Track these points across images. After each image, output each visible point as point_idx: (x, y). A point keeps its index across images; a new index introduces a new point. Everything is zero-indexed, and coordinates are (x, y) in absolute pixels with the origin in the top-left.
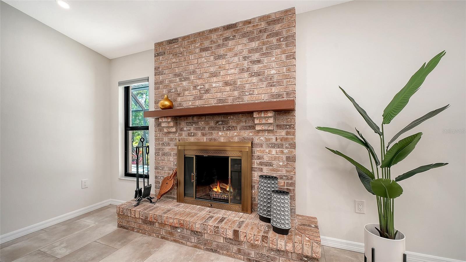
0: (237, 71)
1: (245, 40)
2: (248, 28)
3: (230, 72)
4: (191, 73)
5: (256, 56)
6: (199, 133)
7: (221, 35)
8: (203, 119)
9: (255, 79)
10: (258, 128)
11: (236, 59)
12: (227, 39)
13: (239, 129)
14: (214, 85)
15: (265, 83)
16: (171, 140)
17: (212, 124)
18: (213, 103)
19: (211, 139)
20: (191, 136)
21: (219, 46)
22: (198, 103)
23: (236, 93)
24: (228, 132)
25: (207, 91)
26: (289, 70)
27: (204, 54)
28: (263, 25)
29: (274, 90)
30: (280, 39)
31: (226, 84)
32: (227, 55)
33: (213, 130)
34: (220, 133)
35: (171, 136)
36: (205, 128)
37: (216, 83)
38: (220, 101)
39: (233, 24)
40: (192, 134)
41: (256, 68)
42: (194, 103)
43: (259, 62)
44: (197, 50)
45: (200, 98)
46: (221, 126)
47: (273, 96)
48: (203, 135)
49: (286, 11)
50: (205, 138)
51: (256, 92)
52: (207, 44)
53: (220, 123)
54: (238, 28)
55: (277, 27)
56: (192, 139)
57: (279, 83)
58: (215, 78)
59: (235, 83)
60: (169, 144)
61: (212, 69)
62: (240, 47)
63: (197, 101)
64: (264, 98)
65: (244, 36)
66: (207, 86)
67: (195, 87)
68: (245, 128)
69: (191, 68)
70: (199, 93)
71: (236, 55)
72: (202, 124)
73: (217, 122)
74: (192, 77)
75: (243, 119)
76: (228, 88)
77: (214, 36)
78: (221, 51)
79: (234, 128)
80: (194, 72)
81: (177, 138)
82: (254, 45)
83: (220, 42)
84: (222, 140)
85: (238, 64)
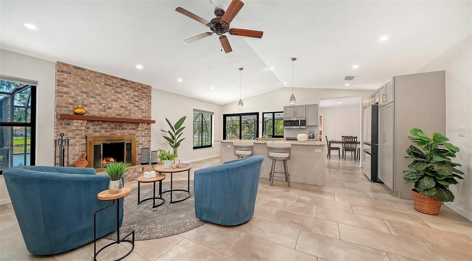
0: (127, 102)
1: (132, 90)
2: (132, 85)
3: (124, 102)
4: (97, 95)
5: (137, 99)
6: (103, 131)
7: (119, 82)
8: (106, 123)
9: (136, 108)
10: (139, 129)
11: (127, 97)
12: (122, 85)
13: (128, 129)
14: (114, 106)
15: (141, 111)
16: (77, 135)
17: (113, 126)
18: (113, 115)
19: (112, 134)
20: (96, 132)
21: (118, 87)
22: (102, 113)
23: (127, 112)
24: (123, 131)
25: (109, 108)
26: (149, 108)
27: (108, 87)
28: (140, 87)
29: (144, 115)
30: (146, 95)
31: (122, 107)
32: (122, 93)
33: (113, 129)
34: (118, 131)
35: (77, 132)
36: (108, 128)
37: (115, 105)
38: (118, 115)
39: (126, 80)
40: (98, 131)
41: (137, 103)
42: (99, 113)
43: (138, 101)
44: (103, 83)
45: (105, 111)
46: (118, 128)
47: (143, 117)
48: (106, 132)
49: (149, 86)
50: (107, 133)
51: (136, 114)
52: (109, 82)
53: (118, 126)
54: (128, 83)
55: (145, 91)
56: (97, 134)
57: (146, 112)
58: (115, 102)
59: (126, 107)
60: (74, 138)
61: (113, 97)
62: (129, 92)
63: (102, 112)
64: (140, 117)
65: (131, 87)
66: (109, 105)
67: (100, 104)
68: (131, 129)
69: (98, 92)
70: (103, 108)
71: (127, 95)
72: (105, 125)
73: (116, 125)
74: (98, 98)
75: (131, 125)
76: (123, 109)
77: (115, 81)
78: (119, 90)
79: (126, 129)
80: (99, 95)
81: (83, 133)
82: (136, 93)
83: (119, 85)
84: (119, 134)
85: (128, 99)
